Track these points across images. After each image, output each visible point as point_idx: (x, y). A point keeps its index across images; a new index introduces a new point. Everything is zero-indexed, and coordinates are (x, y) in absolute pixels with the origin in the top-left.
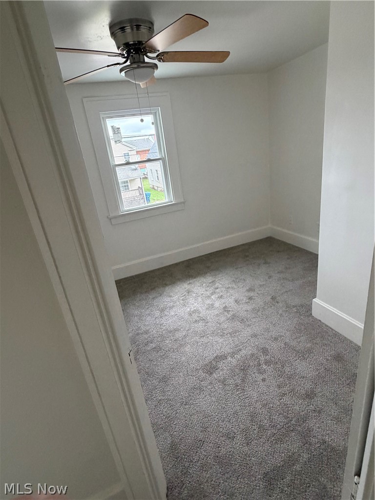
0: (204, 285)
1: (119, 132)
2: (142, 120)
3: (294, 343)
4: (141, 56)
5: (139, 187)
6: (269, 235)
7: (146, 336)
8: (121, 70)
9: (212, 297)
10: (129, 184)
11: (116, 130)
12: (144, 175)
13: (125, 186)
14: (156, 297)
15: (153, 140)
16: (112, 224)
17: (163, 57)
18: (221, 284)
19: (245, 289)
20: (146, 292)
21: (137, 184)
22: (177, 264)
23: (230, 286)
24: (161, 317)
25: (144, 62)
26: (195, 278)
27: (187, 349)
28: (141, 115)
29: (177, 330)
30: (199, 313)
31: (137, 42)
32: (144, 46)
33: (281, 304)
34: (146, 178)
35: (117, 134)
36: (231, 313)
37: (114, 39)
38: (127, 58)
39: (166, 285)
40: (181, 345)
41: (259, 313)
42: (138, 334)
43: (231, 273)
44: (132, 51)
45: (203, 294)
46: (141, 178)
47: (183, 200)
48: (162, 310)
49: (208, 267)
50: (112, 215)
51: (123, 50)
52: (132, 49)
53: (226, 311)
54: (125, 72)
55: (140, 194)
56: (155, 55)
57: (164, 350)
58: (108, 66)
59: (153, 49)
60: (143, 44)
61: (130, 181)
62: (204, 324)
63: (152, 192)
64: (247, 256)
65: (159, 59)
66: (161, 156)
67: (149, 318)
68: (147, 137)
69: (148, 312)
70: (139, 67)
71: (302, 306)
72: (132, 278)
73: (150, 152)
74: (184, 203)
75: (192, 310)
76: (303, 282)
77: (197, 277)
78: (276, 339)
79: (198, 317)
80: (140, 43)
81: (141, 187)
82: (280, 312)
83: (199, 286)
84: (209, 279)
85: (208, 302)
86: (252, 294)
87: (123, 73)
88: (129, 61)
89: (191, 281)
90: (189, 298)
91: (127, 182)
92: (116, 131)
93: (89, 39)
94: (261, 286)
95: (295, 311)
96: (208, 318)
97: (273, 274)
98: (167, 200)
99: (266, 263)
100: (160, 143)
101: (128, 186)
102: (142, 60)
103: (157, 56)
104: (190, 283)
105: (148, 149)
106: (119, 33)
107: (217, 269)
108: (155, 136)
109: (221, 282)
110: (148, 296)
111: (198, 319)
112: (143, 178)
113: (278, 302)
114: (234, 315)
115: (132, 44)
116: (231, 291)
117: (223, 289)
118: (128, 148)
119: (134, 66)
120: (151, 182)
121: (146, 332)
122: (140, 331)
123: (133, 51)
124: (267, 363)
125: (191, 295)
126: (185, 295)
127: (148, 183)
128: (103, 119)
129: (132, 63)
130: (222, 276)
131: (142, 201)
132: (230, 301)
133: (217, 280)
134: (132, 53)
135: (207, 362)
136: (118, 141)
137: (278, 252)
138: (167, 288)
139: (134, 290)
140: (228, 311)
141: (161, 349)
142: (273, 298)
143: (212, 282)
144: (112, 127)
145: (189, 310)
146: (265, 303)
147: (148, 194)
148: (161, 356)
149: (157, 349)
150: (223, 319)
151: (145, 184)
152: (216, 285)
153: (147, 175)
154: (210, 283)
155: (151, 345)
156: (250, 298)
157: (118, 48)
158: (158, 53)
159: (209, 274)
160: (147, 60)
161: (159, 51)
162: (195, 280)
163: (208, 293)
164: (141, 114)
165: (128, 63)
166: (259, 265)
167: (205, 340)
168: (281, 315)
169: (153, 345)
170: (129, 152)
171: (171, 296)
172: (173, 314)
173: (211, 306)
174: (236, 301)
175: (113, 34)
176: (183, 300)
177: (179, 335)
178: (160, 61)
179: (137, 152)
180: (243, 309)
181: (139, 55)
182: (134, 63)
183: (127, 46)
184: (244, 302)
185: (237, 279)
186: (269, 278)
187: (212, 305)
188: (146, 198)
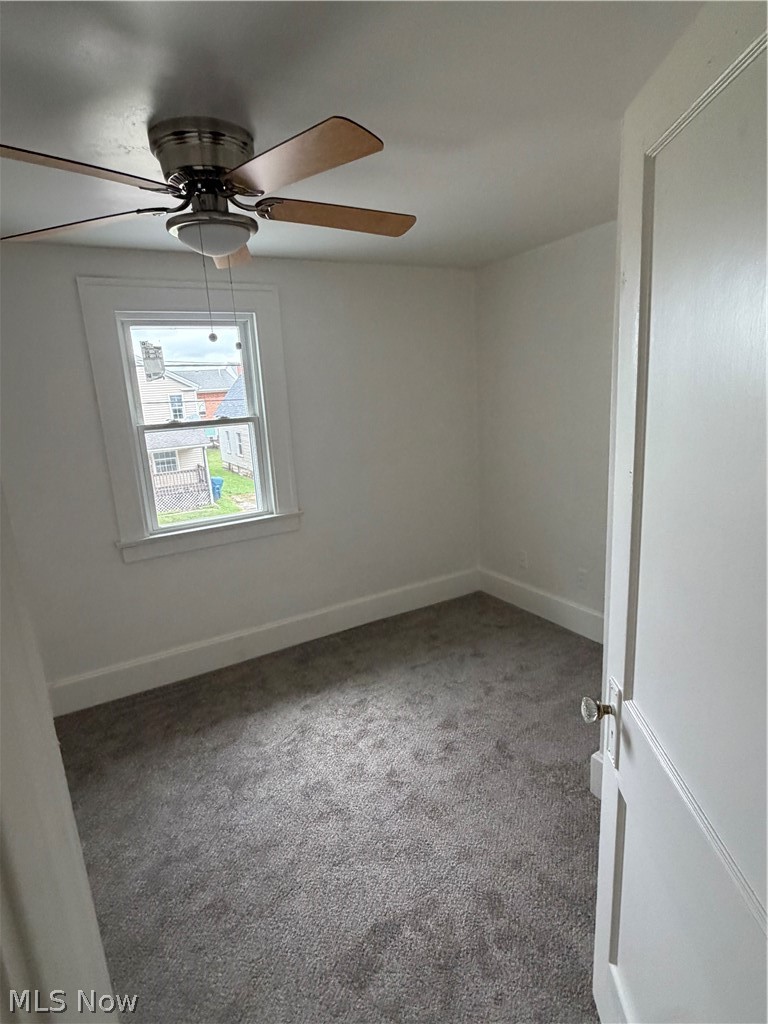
0: (340, 711)
1: (158, 357)
2: (213, 337)
3: (559, 876)
4: (220, 198)
5: (199, 466)
6: (478, 587)
7: (189, 867)
8: (170, 224)
9: (360, 745)
10: (177, 458)
11: (151, 351)
12: (212, 441)
13: (168, 463)
14: (223, 746)
15: (236, 375)
16: (123, 561)
17: (271, 207)
18: (380, 708)
19: (436, 722)
20: (197, 731)
21: (196, 459)
22: (276, 656)
23: (399, 713)
24: (232, 806)
25: (226, 212)
26: (318, 692)
27: (300, 904)
28: (212, 325)
29: (271, 845)
30: (329, 790)
31: (211, 168)
32: (228, 177)
33: (518, 764)
34: (215, 447)
35: (153, 359)
36: (406, 790)
37: (159, 156)
38: (188, 199)
39: (248, 711)
40: (283, 895)
41: (472, 789)
42: (168, 861)
43: (402, 680)
44: (199, 186)
45: (337, 736)
46: (204, 448)
47: (296, 511)
48: (236, 785)
49: (349, 664)
50: (124, 540)
51: (178, 180)
52: (200, 181)
53: (392, 784)
54: (180, 229)
55: (201, 481)
56: (252, 201)
57: (235, 911)
58: (139, 211)
59: (249, 189)
60: (226, 173)
61: (180, 452)
62: (341, 824)
63: (227, 479)
64: (434, 638)
65: (262, 210)
66: (252, 412)
67: (200, 809)
68: (224, 367)
69: (198, 791)
70: (212, 221)
71: (565, 767)
72: (164, 691)
73: (226, 397)
74: (298, 516)
75: (311, 783)
76: (561, 704)
77: (324, 689)
78: (517, 864)
79: (327, 802)
80: (219, 170)
81: (203, 465)
82: (519, 784)
83: (328, 715)
84: (351, 696)
85: (351, 758)
86: (451, 735)
87: (174, 230)
88: (190, 206)
89: (308, 702)
90: (304, 749)
91: (173, 454)
92: (152, 353)
93: (98, 149)
94: (468, 712)
95: (553, 780)
96: (351, 807)
97: (494, 684)
98: (261, 510)
99: (476, 655)
100: (252, 387)
101: (174, 462)
102: (223, 209)
103: (259, 204)
104: (307, 707)
105: (222, 389)
106: (171, 144)
107: (368, 670)
108: (242, 368)
109: (379, 704)
110: (201, 743)
111: (326, 808)
112: (209, 447)
113: (511, 758)
114: (413, 797)
115: (200, 171)
116: (403, 728)
117: (386, 722)
118: (180, 385)
119: (200, 218)
120: (225, 456)
121: (192, 854)
122: (174, 853)
123: (202, 187)
124: (503, 940)
125: (310, 739)
126: (294, 740)
127: (218, 458)
128: (122, 324)
129: (196, 211)
130: (382, 687)
131: (204, 495)
132: (400, 756)
133: (369, 698)
134: (199, 190)
135: (349, 947)
136: (155, 374)
137: (501, 627)
138: (250, 721)
139: (168, 727)
140: (399, 785)
141: (226, 908)
142: (501, 746)
143: (361, 702)
144: (143, 343)
145: (303, 782)
146: (484, 760)
147: (217, 480)
148: (227, 932)
149: (219, 909)
150: (386, 808)
151: (213, 460)
152: (369, 712)
153: (217, 441)
154: (354, 706)
155: (202, 895)
156: (449, 747)
157: (167, 176)
158: (260, 198)
159: (350, 683)
160: (232, 208)
161: (262, 193)
162: (319, 696)
163: (351, 734)
164: (211, 323)
165: (189, 210)
166: (462, 659)
167: (343, 874)
168: (522, 792)
169: (206, 897)
170: (182, 394)
171: (259, 744)
172: (264, 795)
173: (358, 772)
174: (416, 755)
175: (156, 145)
176: (289, 753)
177: (277, 860)
178: (263, 216)
179: (200, 395)
180: (434, 778)
181: (216, 197)
182: (204, 211)
183: (187, 172)
184: (435, 757)
185: (414, 695)
186: (487, 694)
187: (361, 766)
188: (214, 488)
